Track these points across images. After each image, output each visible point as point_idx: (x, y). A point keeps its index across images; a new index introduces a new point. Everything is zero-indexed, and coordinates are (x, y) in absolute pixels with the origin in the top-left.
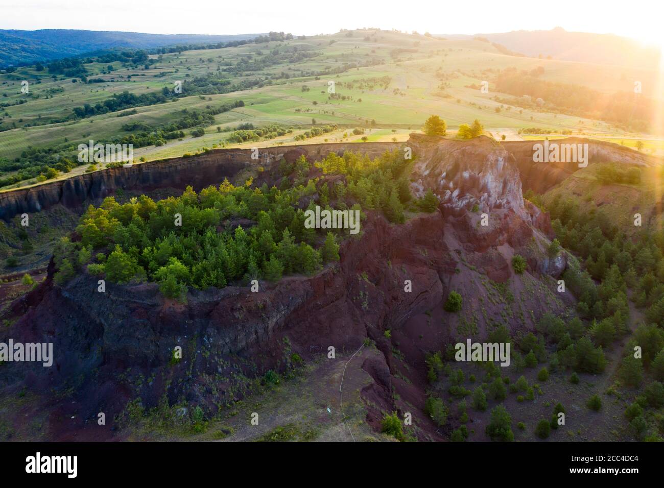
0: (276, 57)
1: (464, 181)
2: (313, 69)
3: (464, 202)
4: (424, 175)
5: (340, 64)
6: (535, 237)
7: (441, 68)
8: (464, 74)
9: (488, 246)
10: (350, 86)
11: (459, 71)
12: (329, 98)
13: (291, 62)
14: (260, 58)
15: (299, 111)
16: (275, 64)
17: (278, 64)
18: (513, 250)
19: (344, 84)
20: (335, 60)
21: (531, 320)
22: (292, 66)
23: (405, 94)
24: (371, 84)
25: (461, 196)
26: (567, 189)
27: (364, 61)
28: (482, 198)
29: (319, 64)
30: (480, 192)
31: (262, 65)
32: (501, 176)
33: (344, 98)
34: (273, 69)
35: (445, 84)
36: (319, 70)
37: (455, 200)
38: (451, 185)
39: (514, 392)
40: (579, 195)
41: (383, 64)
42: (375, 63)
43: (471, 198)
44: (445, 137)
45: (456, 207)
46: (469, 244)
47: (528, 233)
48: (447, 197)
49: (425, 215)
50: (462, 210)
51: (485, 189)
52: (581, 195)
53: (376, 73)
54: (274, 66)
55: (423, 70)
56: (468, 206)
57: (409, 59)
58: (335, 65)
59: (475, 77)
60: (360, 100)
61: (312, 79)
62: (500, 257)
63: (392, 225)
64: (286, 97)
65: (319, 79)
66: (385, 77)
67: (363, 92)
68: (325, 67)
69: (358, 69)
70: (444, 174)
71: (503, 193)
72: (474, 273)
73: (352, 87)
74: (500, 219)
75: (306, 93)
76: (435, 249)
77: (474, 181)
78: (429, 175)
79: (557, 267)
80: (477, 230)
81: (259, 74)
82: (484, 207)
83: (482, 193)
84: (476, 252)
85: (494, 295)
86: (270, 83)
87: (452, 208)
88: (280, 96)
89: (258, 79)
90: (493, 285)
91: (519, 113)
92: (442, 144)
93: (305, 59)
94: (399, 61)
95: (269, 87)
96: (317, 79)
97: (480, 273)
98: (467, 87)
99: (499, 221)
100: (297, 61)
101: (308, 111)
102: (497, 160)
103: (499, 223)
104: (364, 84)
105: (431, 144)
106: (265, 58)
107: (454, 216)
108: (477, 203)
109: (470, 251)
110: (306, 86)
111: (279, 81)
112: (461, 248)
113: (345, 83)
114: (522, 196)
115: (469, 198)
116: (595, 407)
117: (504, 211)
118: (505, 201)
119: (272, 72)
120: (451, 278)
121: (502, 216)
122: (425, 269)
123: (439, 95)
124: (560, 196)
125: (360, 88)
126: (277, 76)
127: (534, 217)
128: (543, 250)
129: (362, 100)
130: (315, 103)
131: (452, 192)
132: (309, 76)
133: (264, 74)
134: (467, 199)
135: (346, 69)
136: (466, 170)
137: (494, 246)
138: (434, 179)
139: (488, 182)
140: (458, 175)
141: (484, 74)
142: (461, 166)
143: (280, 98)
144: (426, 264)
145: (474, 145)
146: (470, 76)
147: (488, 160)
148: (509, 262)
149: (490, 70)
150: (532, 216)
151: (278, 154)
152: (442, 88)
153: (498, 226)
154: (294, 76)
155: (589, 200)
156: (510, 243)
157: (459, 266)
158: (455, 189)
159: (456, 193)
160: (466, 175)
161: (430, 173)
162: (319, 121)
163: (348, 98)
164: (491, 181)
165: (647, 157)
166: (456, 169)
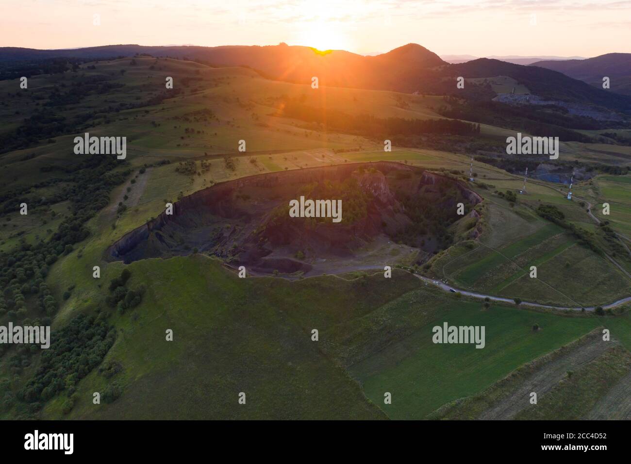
0: (81, 88)
13: (100, 93)
14: (67, 90)
15: (179, 145)
18: (392, 207)
22: (104, 97)
24: (201, 116)
25: (375, 192)
31: (75, 97)
33: (199, 132)
38: (371, 188)
43: (378, 192)
45: (374, 195)
47: (394, 201)
48: (372, 193)
51: (381, 188)
56: (378, 195)
60: (216, 134)
62: (390, 209)
66: (204, 110)
70: (368, 185)
72: (386, 215)
77: (377, 186)
80: (382, 202)
82: (382, 194)
90: (392, 217)
91: (318, 136)
96: (146, 112)
98: (268, 115)
100: (106, 92)
103: (387, 199)
104: (196, 117)
106: (72, 90)
107: (375, 198)
109: (382, 209)
114: (389, 189)
117: (386, 195)
120: (381, 217)
125: (197, 121)
127: (393, 196)
128: (399, 206)
130: (182, 138)
133: (87, 107)
136: (375, 183)
137: (388, 206)
138: (365, 187)
148: (393, 210)
151: (245, 181)
157: (382, 214)
158: (373, 190)
160: (375, 185)
161: (363, 185)
162: (209, 154)
163: (203, 132)
164: (382, 186)
165: (411, 167)
166: (372, 183)
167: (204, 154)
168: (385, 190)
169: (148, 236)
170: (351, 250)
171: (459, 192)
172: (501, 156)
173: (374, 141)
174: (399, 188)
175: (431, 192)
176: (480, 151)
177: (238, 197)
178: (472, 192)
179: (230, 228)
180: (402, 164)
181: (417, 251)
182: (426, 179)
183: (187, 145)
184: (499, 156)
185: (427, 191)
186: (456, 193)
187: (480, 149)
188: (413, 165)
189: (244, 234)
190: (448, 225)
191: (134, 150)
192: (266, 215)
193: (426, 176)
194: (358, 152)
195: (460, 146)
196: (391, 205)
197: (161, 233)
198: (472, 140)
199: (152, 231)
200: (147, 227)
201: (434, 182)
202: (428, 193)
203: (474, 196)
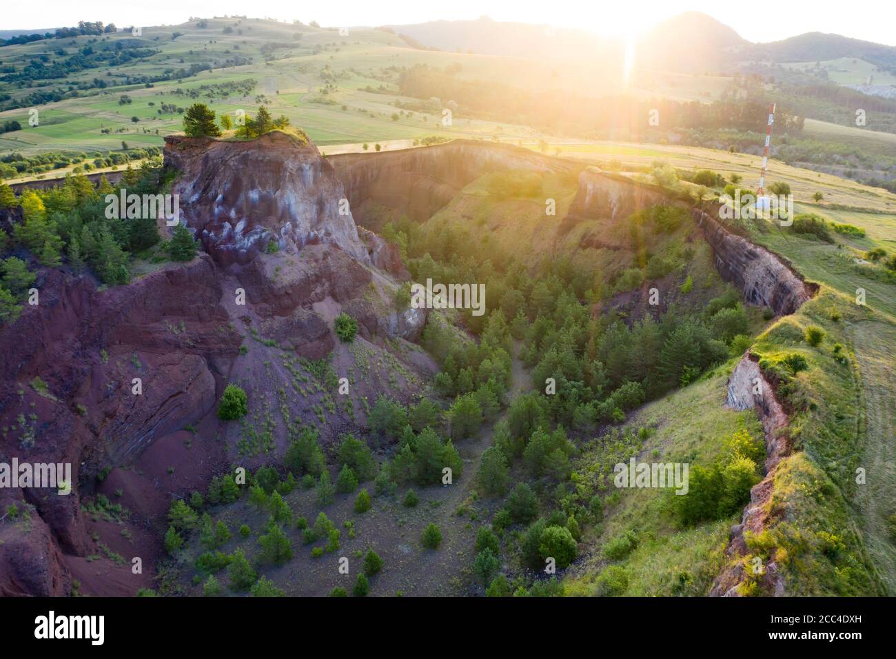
0: (88, 57)
1: (252, 205)
2: (145, 74)
3: (252, 239)
4: (190, 202)
5: (187, 66)
6: (374, 283)
7: (327, 67)
8: (359, 74)
9: (295, 305)
10: (194, 93)
11: (352, 70)
12: (160, 112)
13: (113, 64)
14: (62, 59)
15: (107, 131)
16: (86, 67)
17: (92, 67)
18: (339, 306)
19: (185, 92)
20: (179, 60)
21: (364, 412)
22: (114, 70)
23: (270, 102)
24: (225, 90)
26: (455, 211)
27: (222, 61)
28: (283, 230)
29: (153, 67)
30: (279, 221)
31: (66, 69)
32: (311, 194)
34: (83, 75)
35: (331, 86)
36: (153, 75)
37: (238, 237)
38: (233, 214)
39: (311, 541)
40: (470, 218)
41: (250, 64)
42: (238, 62)
43: (264, 231)
44: (217, 138)
45: (242, 248)
46: (264, 305)
47: (363, 279)
48: (225, 233)
49: (175, 266)
50: (249, 251)
51: (286, 215)
52: (471, 218)
53: (237, 75)
54: (86, 71)
55: (302, 69)
56: (260, 244)
57: (286, 57)
58: (177, 67)
59: (374, 77)
61: (141, 87)
62: (315, 319)
63: (102, 289)
64: (93, 114)
65: (152, 86)
66: (247, 81)
67: (212, 102)
68: (164, 71)
69: (211, 72)
70: (220, 197)
71: (319, 220)
72: (269, 351)
73: (197, 96)
74: (316, 261)
75: (125, 107)
76: (201, 320)
77: (269, 205)
78: (199, 201)
79: (409, 323)
80: (273, 282)
81: (60, 83)
82: (288, 245)
83: (282, 222)
84: (277, 317)
85: (305, 381)
86: (75, 95)
87: (235, 251)
88: (83, 112)
89: (57, 91)
90: (305, 365)
91: (422, 119)
92: (213, 150)
93: (134, 60)
94: (273, 59)
95: (71, 101)
96: (148, 86)
97: (285, 350)
98: (359, 90)
99: (314, 264)
100: (121, 63)
101: (120, 131)
102: (301, 169)
103: (315, 268)
104: (216, 91)
105: (197, 151)
106: (71, 59)
107: (241, 263)
108: (273, 239)
109: (265, 317)
110: (126, 97)
111: (89, 92)
112: (251, 313)
113: (188, 91)
114: (353, 222)
115: (262, 231)
116: (432, 543)
117: (323, 247)
118: (323, 232)
119: (81, 80)
120: (232, 365)
121: (320, 256)
122: (178, 355)
123: (318, 102)
124: (445, 222)
125: (209, 96)
126: (88, 85)
127: (375, 253)
128: (387, 300)
130: (135, 120)
131: (234, 226)
132: (139, 83)
133: (68, 83)
134: (256, 233)
135: (195, 70)
136: (253, 188)
137: (308, 304)
138: (208, 207)
139: (289, 205)
140: (242, 197)
141: (386, 73)
142: (245, 182)
143: (84, 115)
144: (178, 346)
145: (260, 147)
146: (365, 77)
147: (285, 170)
148: (331, 326)
149: (393, 69)
150: (371, 252)
152: (325, 92)
153: (311, 272)
154: (115, 84)
155: (482, 223)
156: (334, 296)
157: (246, 344)
158: (239, 219)
159: (240, 226)
160: (254, 195)
161: (200, 197)
166: (237, 185)
171: (701, 249)
178: (759, 250)
182: (587, 201)
185: (586, 242)
186: (689, 256)
188: (561, 155)
193: (590, 187)
196: (332, 293)
201: (615, 210)
202: (587, 251)
203: (768, 271)
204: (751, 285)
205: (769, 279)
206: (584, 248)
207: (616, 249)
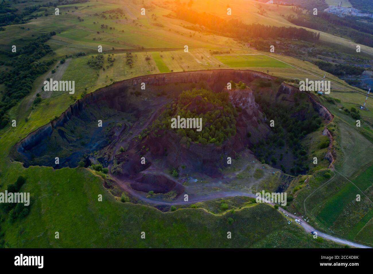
1: (243, 101)
8: (156, 5)
9: (252, 118)
15: (94, 39)
24: (115, 15)
25: (243, 105)
33: (111, 28)
38: (240, 102)
45: (242, 108)
46: (248, 118)
47: (258, 112)
50: (244, 109)
51: (248, 102)
56: (245, 107)
59: (163, 7)
60: (123, 31)
62: (255, 120)
64: (74, 27)
66: (118, 9)
67: (117, 23)
70: (238, 99)
72: (250, 126)
77: (246, 100)
80: (248, 114)
82: (249, 107)
84: (250, 120)
85: (256, 131)
90: (255, 128)
91: (200, 37)
97: (252, 126)
99: (252, 110)
104: (111, 15)
107: (243, 111)
108: (247, 106)
109: (248, 120)
110: (79, 17)
112: (246, 120)
114: (255, 102)
117: (252, 107)
120: (247, 128)
123: (157, 25)
125: (111, 18)
127: (258, 107)
128: (262, 116)
129: (124, 31)
130: (98, 33)
136: (244, 97)
138: (235, 100)
141: (166, 4)
142: (243, 97)
143: (71, 27)
151: (139, 80)
152: (155, 19)
153: (252, 112)
157: (247, 125)
159: (242, 104)
160: (244, 99)
161: (233, 99)
162: (116, 48)
163: (114, 28)
164: (250, 100)
165: (272, 77)
166: (241, 98)
167: (112, 49)
168: (251, 103)
169: (52, 133)
170: (220, 169)
171: (311, 104)
172: (335, 61)
173: (241, 43)
174: (261, 94)
175: (287, 100)
176: (318, 55)
177: (132, 93)
178: (322, 106)
179: (121, 127)
180: (264, 74)
181: (278, 174)
182: (283, 89)
183: (100, 39)
184: (333, 61)
185: (284, 99)
186: (308, 105)
187: (319, 54)
188: (273, 75)
189: (132, 134)
190: (302, 137)
191: (61, 41)
192: (152, 112)
193: (284, 86)
194: (229, 55)
195: (304, 50)
196: (255, 116)
197: (62, 129)
198: (313, 46)
199: (55, 128)
200: (50, 125)
201: (290, 92)
202: (284, 101)
203: (324, 110)
204: (321, 113)
205: (324, 112)
206: (283, 100)
207: (291, 101)
